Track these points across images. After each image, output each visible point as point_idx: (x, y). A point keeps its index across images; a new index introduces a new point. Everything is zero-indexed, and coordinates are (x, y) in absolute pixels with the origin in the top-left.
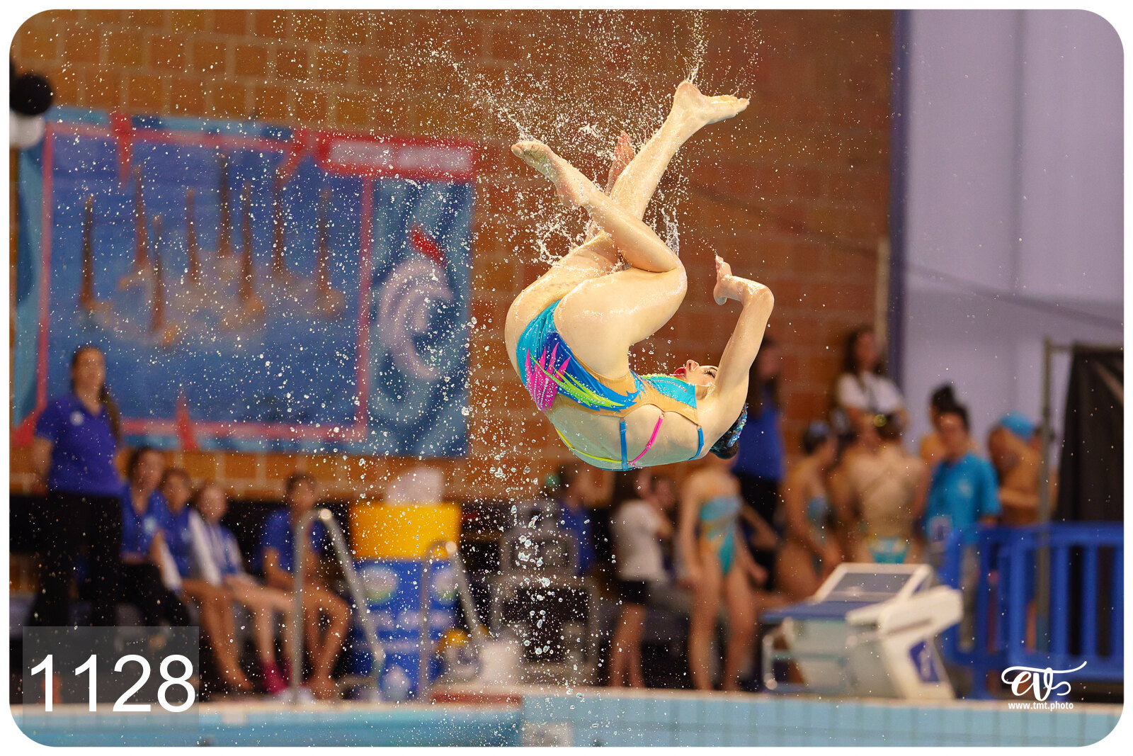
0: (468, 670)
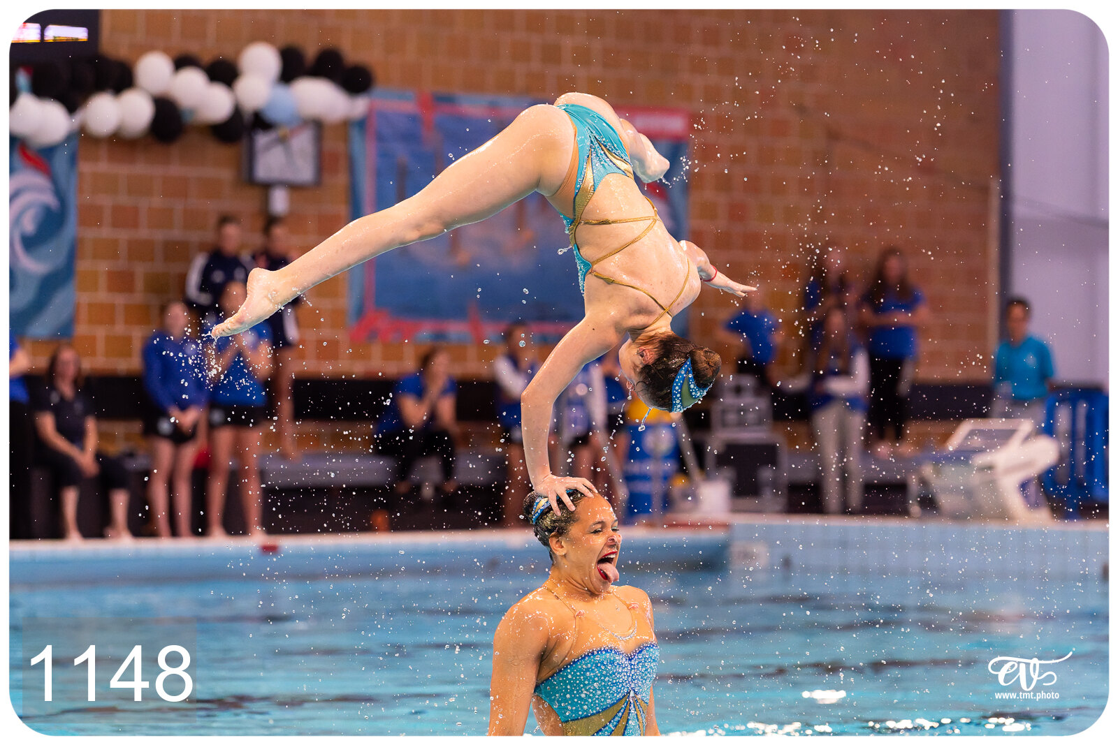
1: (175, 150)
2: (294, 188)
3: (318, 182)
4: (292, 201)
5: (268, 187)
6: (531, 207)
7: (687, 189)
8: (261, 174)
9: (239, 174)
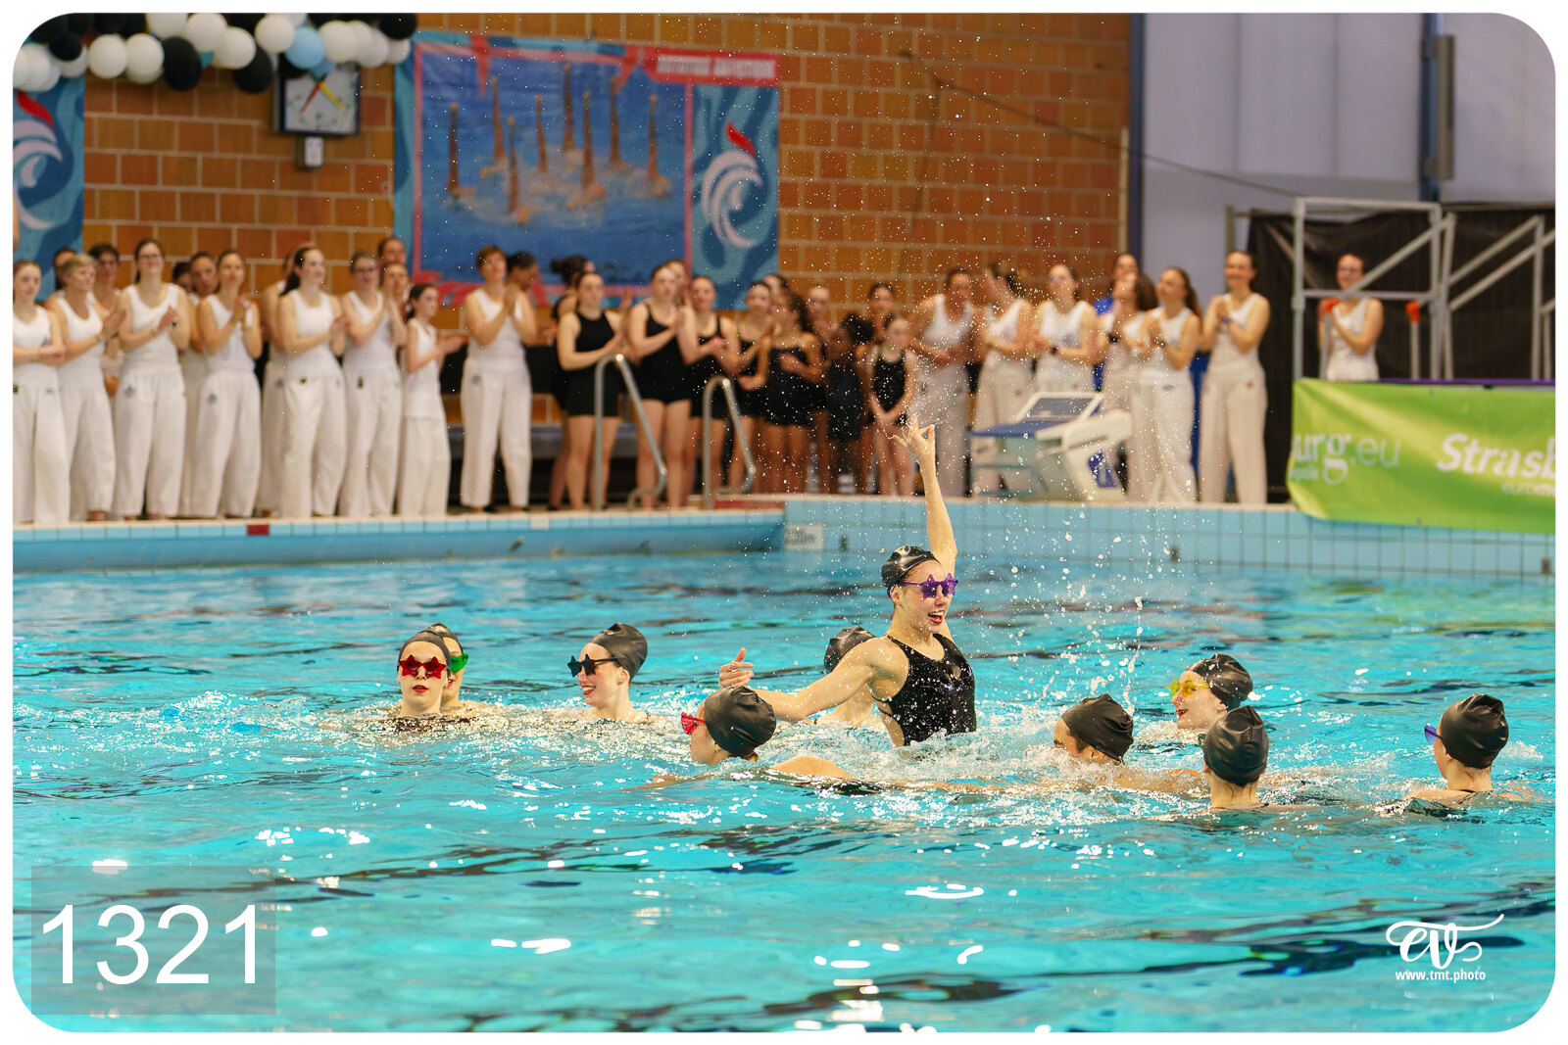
1: (195, 94)
2: (327, 137)
3: (357, 132)
4: (325, 153)
5: (302, 136)
6: (600, 159)
7: (776, 140)
8: (293, 122)
9: (270, 123)
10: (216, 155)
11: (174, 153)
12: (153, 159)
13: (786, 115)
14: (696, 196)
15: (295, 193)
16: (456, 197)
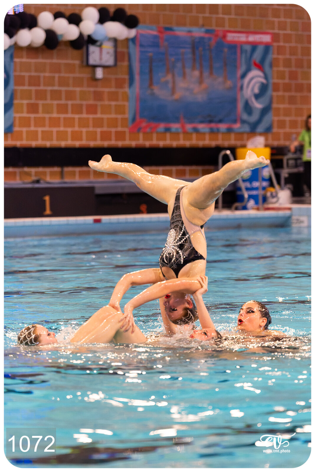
0: (274, 200)
1: (55, 51)
4: (104, 73)
5: (95, 67)
6: (206, 74)
7: (271, 66)
8: (92, 62)
9: (82, 62)
10: (62, 75)
11: (47, 74)
12: (39, 77)
13: (275, 56)
14: (242, 88)
15: (92, 89)
16: (152, 90)
